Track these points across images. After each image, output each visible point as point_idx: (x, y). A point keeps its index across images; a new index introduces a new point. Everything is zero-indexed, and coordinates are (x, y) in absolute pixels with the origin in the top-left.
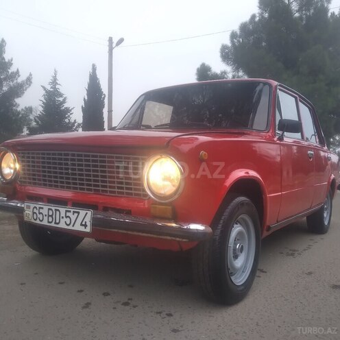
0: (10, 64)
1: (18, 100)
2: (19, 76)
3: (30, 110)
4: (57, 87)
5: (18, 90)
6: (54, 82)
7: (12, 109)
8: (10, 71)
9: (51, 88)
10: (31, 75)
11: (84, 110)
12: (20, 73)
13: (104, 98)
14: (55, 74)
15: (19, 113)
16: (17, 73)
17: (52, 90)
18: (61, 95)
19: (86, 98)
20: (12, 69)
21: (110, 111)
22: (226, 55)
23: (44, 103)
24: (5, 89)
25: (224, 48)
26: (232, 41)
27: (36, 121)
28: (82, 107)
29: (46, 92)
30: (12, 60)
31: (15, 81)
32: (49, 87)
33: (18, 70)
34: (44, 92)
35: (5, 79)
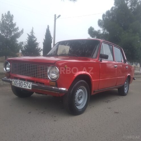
0: (15, 25)
1: (17, 39)
2: (18, 30)
3: (22, 43)
4: (33, 34)
5: (18, 35)
6: (32, 32)
7: (15, 43)
8: (15, 27)
9: (31, 34)
10: (23, 29)
11: (44, 44)
13: (52, 39)
14: (33, 29)
15: (18, 44)
16: (18, 28)
18: (35, 37)
19: (45, 39)
20: (16, 27)
21: (54, 45)
22: (100, 23)
23: (28, 40)
24: (13, 34)
25: (99, 21)
26: (103, 18)
27: (24, 48)
28: (43, 42)
29: (29, 36)
30: (16, 23)
31: (17, 32)
32: (30, 34)
33: (18, 27)
34: (28, 36)
35: (13, 31)
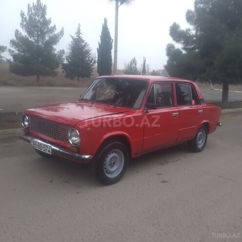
0: (49, 22)
1: (55, 47)
2: (56, 29)
3: (63, 52)
4: (81, 35)
5: (54, 40)
6: (79, 32)
7: (51, 52)
8: (50, 27)
9: (77, 36)
10: (63, 28)
11: (99, 51)
12: (56, 28)
13: (112, 42)
14: (79, 27)
15: (56, 55)
16: (54, 28)
17: (77, 38)
18: (83, 41)
19: (100, 42)
20: (51, 25)
21: (116, 52)
23: (72, 47)
24: (47, 38)
25: (189, 12)
26: (195, 7)
27: (67, 59)
28: (97, 49)
29: (73, 39)
30: (51, 19)
31: (53, 33)
32: (75, 36)
33: (55, 25)
34: (72, 40)
35: (47, 32)
